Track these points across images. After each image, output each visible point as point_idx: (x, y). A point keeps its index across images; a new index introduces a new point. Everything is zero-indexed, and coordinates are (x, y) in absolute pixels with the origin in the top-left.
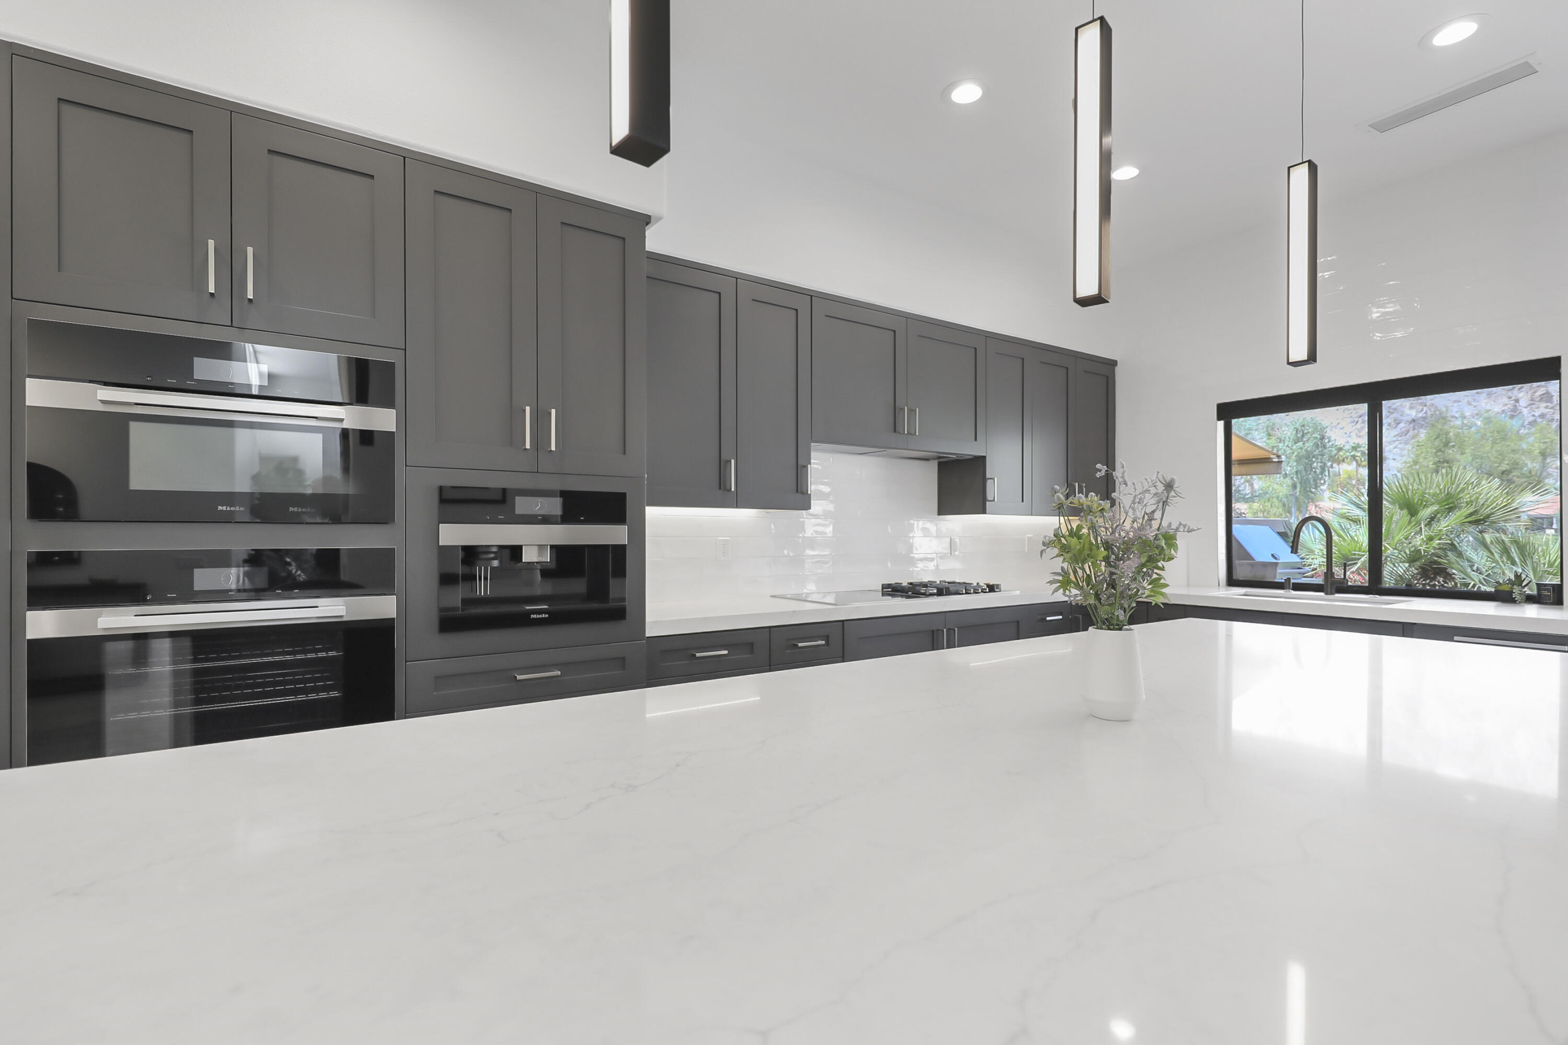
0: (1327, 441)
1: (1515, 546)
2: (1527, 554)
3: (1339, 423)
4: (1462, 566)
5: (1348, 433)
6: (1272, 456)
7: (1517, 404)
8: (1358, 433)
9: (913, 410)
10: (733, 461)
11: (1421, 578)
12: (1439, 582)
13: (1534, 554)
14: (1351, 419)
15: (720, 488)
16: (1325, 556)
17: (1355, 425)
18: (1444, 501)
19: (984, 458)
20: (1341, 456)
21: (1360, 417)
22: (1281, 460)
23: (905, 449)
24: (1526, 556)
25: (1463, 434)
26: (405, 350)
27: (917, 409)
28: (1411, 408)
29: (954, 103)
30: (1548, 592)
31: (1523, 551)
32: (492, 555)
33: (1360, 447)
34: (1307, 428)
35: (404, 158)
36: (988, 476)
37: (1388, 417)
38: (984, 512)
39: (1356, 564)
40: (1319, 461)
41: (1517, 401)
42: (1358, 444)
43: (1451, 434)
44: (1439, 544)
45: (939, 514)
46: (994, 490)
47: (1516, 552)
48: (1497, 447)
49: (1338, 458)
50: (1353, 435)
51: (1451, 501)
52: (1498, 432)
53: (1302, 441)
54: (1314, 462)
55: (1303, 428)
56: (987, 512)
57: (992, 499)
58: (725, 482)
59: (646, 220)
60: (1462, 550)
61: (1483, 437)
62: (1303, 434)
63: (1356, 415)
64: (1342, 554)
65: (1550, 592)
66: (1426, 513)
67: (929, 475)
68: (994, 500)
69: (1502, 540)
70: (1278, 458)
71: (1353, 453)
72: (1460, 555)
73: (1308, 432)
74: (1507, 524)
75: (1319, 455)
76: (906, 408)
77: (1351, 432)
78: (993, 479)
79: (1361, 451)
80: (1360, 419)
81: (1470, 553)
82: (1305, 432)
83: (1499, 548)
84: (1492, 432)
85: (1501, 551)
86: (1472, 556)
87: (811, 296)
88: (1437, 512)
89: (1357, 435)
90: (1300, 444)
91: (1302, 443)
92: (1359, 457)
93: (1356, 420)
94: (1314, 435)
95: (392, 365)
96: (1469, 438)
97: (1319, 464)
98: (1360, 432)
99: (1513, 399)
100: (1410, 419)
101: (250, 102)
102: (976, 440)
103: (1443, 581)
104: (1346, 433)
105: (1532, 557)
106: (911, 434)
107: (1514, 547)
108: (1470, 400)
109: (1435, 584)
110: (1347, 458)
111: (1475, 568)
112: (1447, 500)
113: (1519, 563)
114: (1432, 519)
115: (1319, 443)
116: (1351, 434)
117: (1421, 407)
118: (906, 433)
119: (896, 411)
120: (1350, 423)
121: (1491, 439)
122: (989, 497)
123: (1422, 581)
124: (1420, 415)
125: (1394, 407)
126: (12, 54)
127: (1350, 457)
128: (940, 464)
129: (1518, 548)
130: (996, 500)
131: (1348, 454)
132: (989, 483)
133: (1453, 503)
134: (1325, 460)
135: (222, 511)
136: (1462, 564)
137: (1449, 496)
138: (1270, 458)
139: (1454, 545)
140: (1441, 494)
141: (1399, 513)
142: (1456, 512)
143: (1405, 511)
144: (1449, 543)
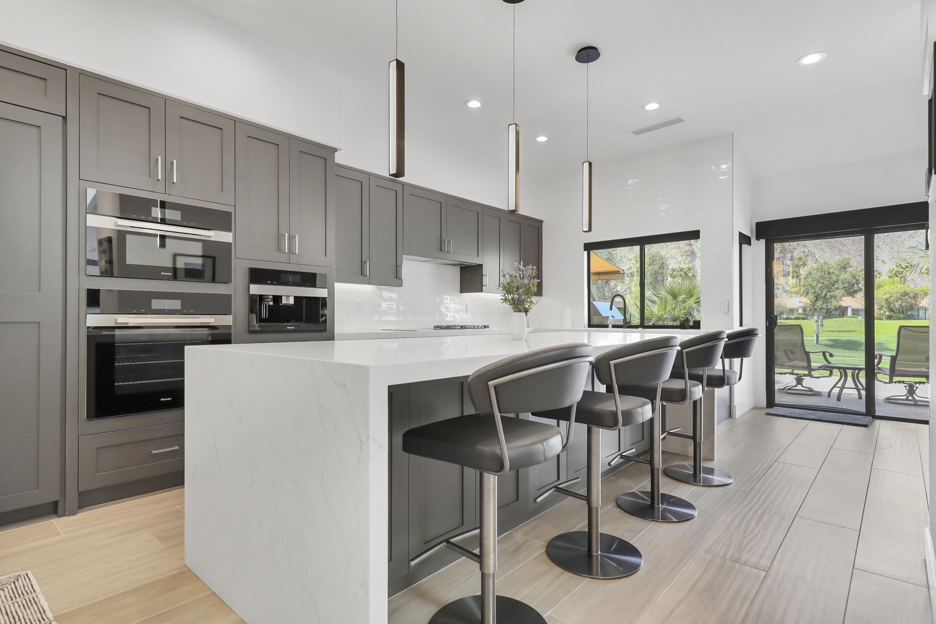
0: (665, 265)
3: (675, 256)
5: (679, 262)
6: (620, 270)
8: (684, 262)
9: (449, 241)
10: (368, 262)
15: (362, 275)
16: (639, 319)
17: (683, 257)
18: (688, 293)
19: (482, 265)
20: (675, 275)
22: (624, 272)
23: (445, 260)
26: (235, 206)
27: (451, 241)
29: (468, 106)
32: (270, 300)
33: (684, 270)
34: (655, 257)
35: (235, 121)
36: (483, 274)
38: (482, 291)
39: (651, 322)
40: (661, 276)
42: (683, 268)
45: (461, 292)
46: (486, 281)
49: (673, 275)
50: (682, 263)
51: (690, 293)
54: (658, 277)
55: (653, 258)
56: (483, 291)
57: (485, 285)
58: (364, 272)
59: (335, 150)
62: (653, 261)
63: (683, 251)
66: (681, 298)
67: (456, 273)
68: (486, 286)
70: (623, 272)
71: (680, 273)
75: (661, 273)
76: (446, 240)
77: (681, 261)
78: (486, 275)
79: (684, 272)
80: (685, 254)
87: (403, 185)
88: (684, 298)
89: (684, 263)
91: (653, 266)
92: (683, 275)
93: (683, 254)
94: (658, 262)
95: (230, 213)
97: (661, 278)
98: (685, 261)
101: (173, 95)
102: (478, 256)
104: (678, 262)
106: (448, 252)
110: (677, 275)
112: (689, 292)
114: (684, 301)
115: (661, 266)
116: (681, 262)
118: (446, 251)
119: (441, 241)
120: (680, 256)
122: (484, 284)
126: (80, 73)
127: (679, 275)
128: (461, 267)
130: (487, 285)
131: (678, 273)
132: (484, 277)
133: (692, 293)
134: (664, 276)
135: (163, 274)
137: (690, 290)
138: (620, 271)
139: (691, 313)
140: (687, 289)
141: (669, 297)
142: (692, 298)
143: (672, 297)
144: (689, 312)
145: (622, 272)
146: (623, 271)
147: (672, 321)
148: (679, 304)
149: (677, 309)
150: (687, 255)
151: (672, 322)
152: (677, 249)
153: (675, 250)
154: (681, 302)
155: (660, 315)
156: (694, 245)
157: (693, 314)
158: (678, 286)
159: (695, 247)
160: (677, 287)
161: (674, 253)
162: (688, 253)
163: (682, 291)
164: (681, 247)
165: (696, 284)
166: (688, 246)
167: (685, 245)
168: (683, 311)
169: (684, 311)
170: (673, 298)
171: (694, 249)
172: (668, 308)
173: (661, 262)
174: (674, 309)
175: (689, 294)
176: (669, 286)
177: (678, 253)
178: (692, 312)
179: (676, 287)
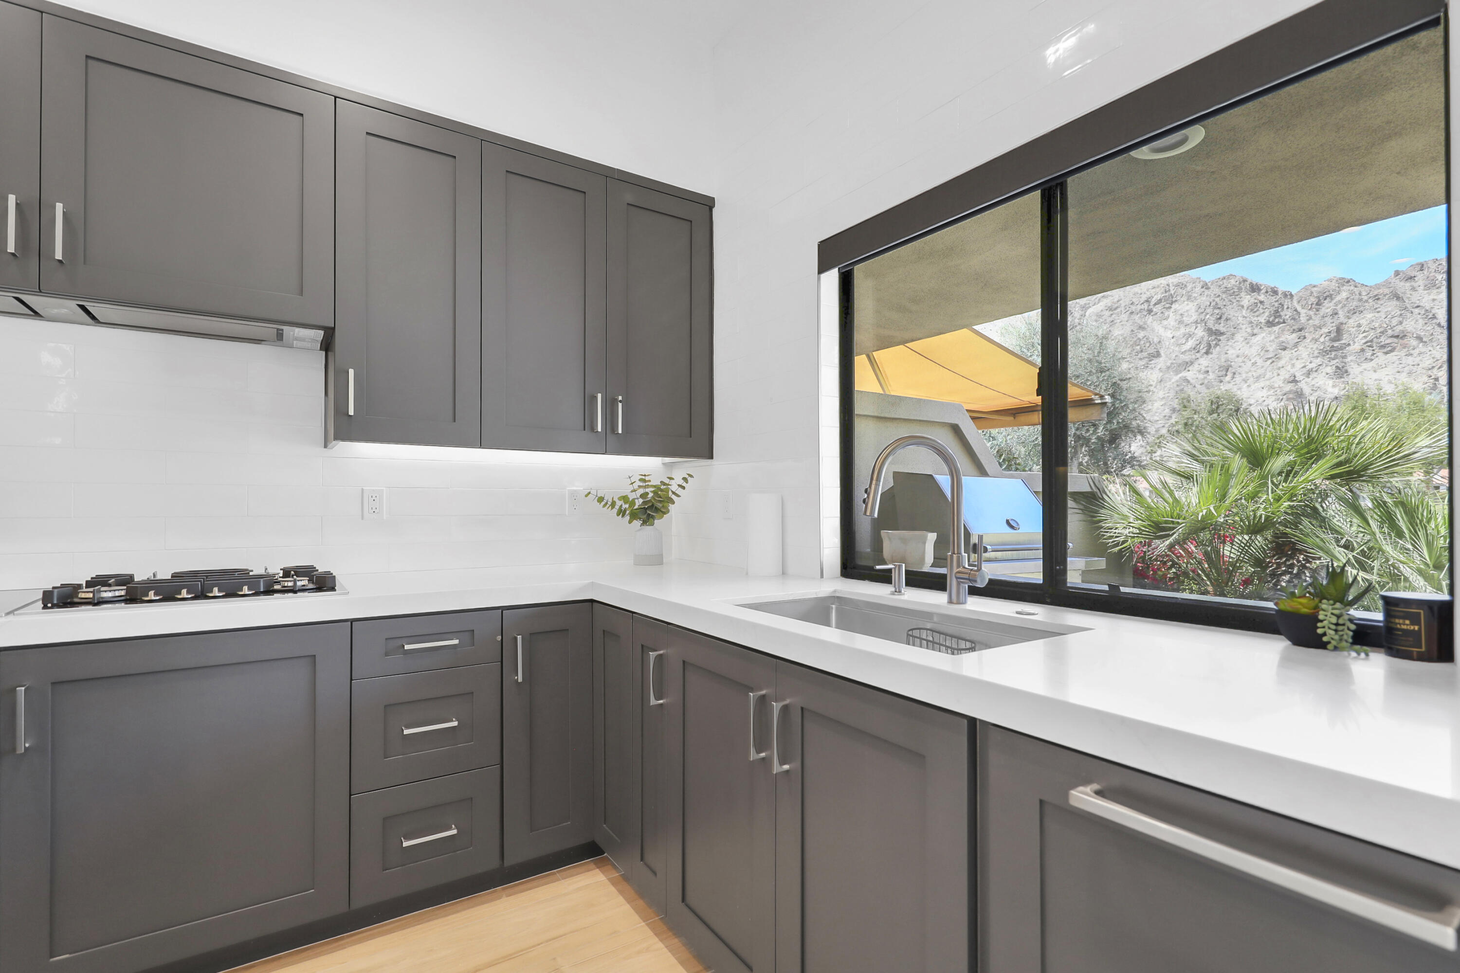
1: (1402, 510)
2: (1418, 522)
3: (1264, 401)
4: (1322, 540)
7: (1437, 382)
11: (1274, 556)
12: (1299, 561)
13: (1429, 522)
14: (1276, 397)
18: (1302, 448)
19: (332, 331)
21: (1285, 394)
24: (1417, 526)
25: (1379, 405)
28: (1334, 386)
30: (1412, 624)
31: (1413, 517)
34: (1222, 399)
37: (1311, 394)
39: (1169, 536)
41: (1437, 379)
43: (1367, 405)
44: (1291, 507)
45: (327, 444)
47: (1403, 518)
48: (1414, 418)
51: (1313, 447)
52: (1415, 403)
53: (1217, 413)
60: (1328, 516)
61: (1400, 409)
64: (1153, 522)
65: (1419, 624)
66: (1278, 463)
69: (1385, 503)
72: (1323, 522)
73: (1223, 404)
74: (1391, 480)
80: (1284, 397)
81: (1338, 521)
82: (1220, 404)
83: (1379, 513)
84: (1409, 404)
85: (1381, 518)
86: (1340, 525)
88: (1292, 465)
90: (1215, 415)
93: (1281, 397)
96: (1386, 409)
99: (1433, 377)
100: (1333, 396)
102: (301, 294)
103: (1304, 560)
105: (1426, 527)
107: (1400, 512)
108: (1391, 379)
109: (1293, 564)
111: (1343, 542)
112: (1307, 445)
113: (1407, 536)
114: (1288, 473)
117: (1343, 385)
120: (1275, 401)
121: (1407, 410)
123: (1275, 560)
124: (1342, 393)
125: (1317, 385)
128: (327, 354)
129: (1405, 512)
133: (1316, 449)
136: (1323, 536)
137: (1310, 440)
138: (1092, 400)
139: (1315, 509)
140: (1300, 437)
141: (1237, 462)
142: (1320, 463)
143: (1245, 460)
144: (1307, 506)
145: (1099, 401)
146: (1102, 397)
147: (1247, 534)
148: (1272, 482)
149: (1264, 497)
150: (1288, 399)
151: (1247, 537)
152: (1269, 390)
153: (1265, 391)
154: (1280, 474)
155: (1201, 514)
156: (1302, 382)
157: (1324, 510)
158: (1271, 428)
159: (1305, 384)
160: (1265, 432)
161: (1263, 397)
162: (1291, 396)
163: (1280, 444)
164: (1277, 386)
165: (1335, 419)
166: (1289, 384)
167: (1283, 383)
168: (1286, 504)
169: (1292, 504)
170: (1249, 462)
171: (1301, 389)
172: (1233, 493)
173: (1233, 408)
174: (1253, 497)
175: (1306, 450)
176: (1239, 434)
177: (1270, 397)
178: (1318, 506)
179: (1262, 431)
